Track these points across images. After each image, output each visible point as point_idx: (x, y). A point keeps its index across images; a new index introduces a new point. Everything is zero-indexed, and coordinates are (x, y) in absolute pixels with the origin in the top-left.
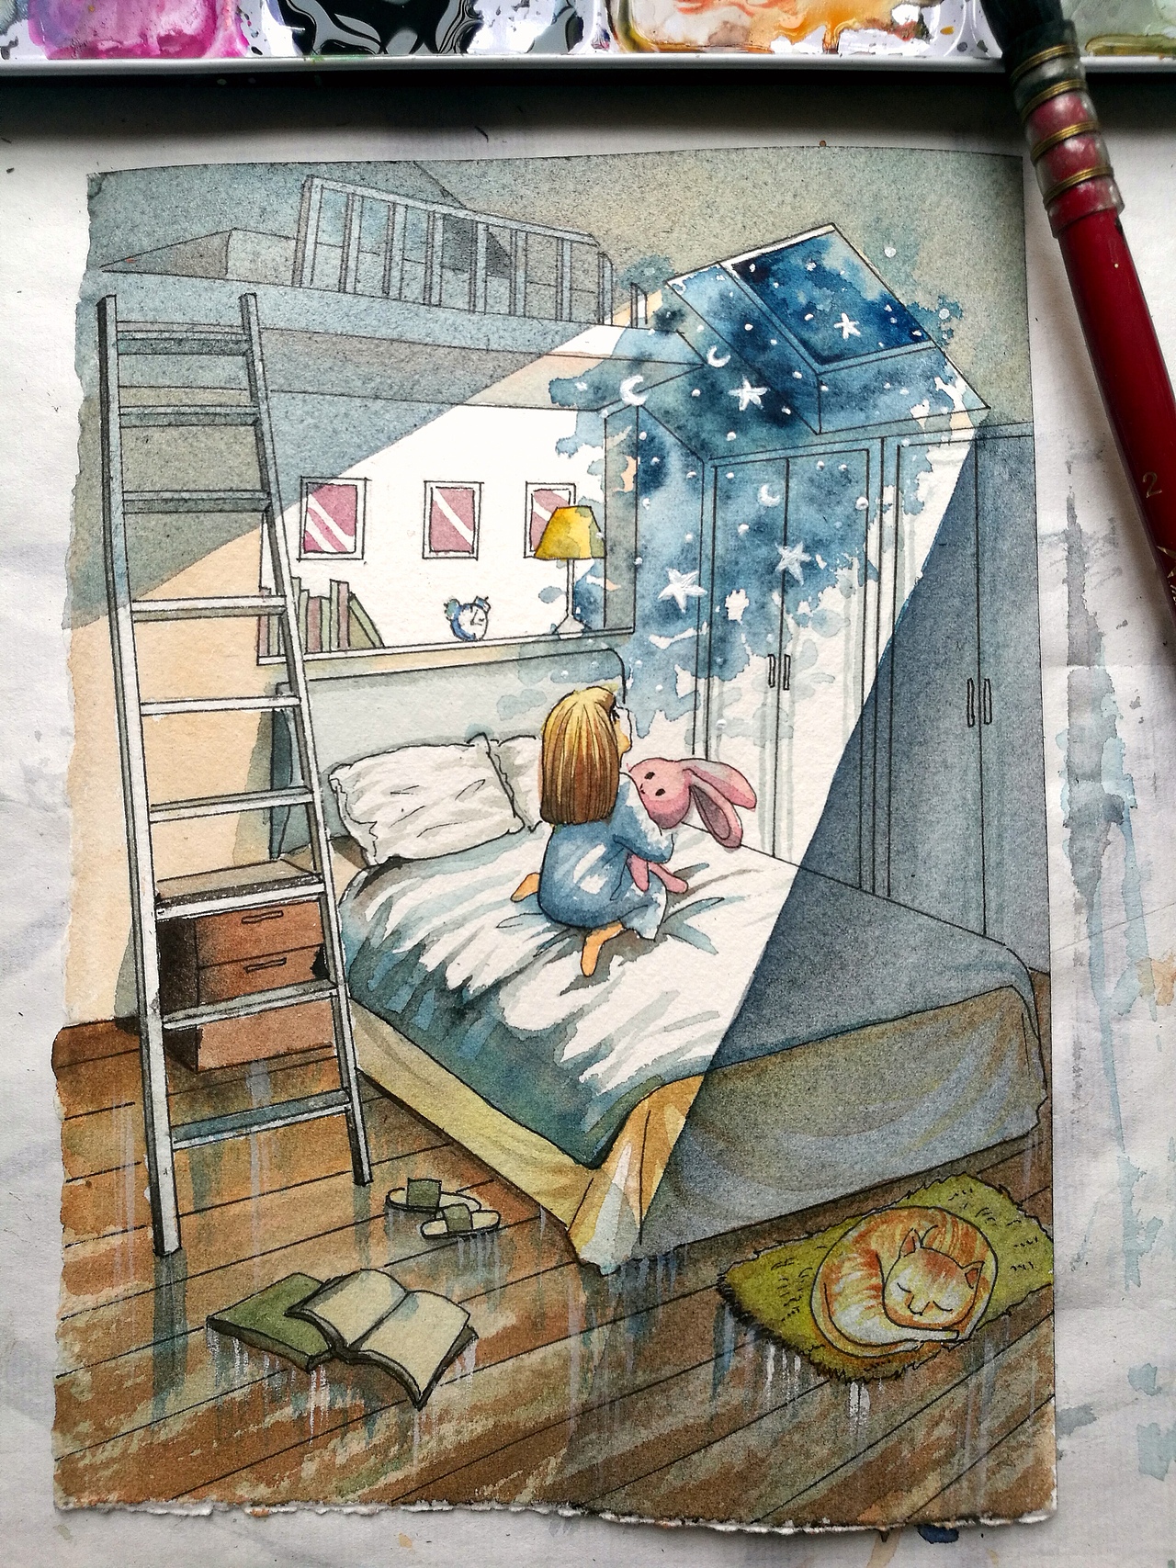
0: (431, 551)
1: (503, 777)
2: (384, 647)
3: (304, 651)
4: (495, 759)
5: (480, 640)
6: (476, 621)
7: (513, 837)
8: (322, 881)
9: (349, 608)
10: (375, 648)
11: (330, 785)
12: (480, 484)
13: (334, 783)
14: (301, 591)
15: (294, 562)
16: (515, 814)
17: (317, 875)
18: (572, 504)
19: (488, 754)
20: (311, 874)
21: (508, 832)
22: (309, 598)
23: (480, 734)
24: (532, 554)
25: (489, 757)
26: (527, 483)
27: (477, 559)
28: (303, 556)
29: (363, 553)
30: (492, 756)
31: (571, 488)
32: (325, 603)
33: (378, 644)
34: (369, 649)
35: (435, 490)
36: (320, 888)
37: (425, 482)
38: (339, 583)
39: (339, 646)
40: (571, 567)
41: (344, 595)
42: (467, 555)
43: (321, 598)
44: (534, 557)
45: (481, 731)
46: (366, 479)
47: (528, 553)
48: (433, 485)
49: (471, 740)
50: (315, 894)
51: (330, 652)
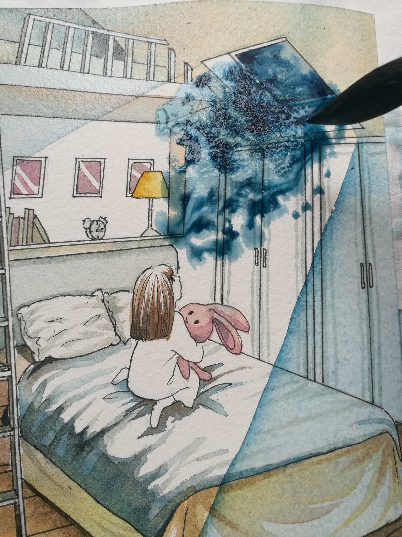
0: (77, 193)
1: (110, 313)
2: (50, 243)
3: (9, 245)
4: (106, 303)
5: (101, 239)
6: (99, 229)
7: (114, 347)
8: (10, 370)
9: (33, 222)
10: (45, 243)
11: (18, 316)
12: (105, 159)
13: (20, 316)
14: (10, 214)
15: (7, 200)
16: (116, 334)
17: (8, 366)
18: (152, 170)
19: (103, 300)
20: (5, 365)
21: (112, 345)
22: (14, 218)
23: (98, 290)
24: (130, 195)
25: (103, 302)
26: (129, 159)
27: (101, 197)
28: (12, 196)
29: (42, 194)
30: (105, 301)
31: (152, 162)
32: (22, 220)
33: (47, 241)
34: (42, 244)
35: (81, 162)
36: (8, 373)
37: (76, 158)
38: (29, 210)
39: (27, 242)
40: (151, 202)
41: (31, 216)
42: (96, 195)
43: (20, 217)
44: (132, 196)
45: (99, 288)
46: (46, 158)
47: (128, 195)
48: (80, 160)
49: (93, 293)
50: (6, 377)
51: (22, 245)
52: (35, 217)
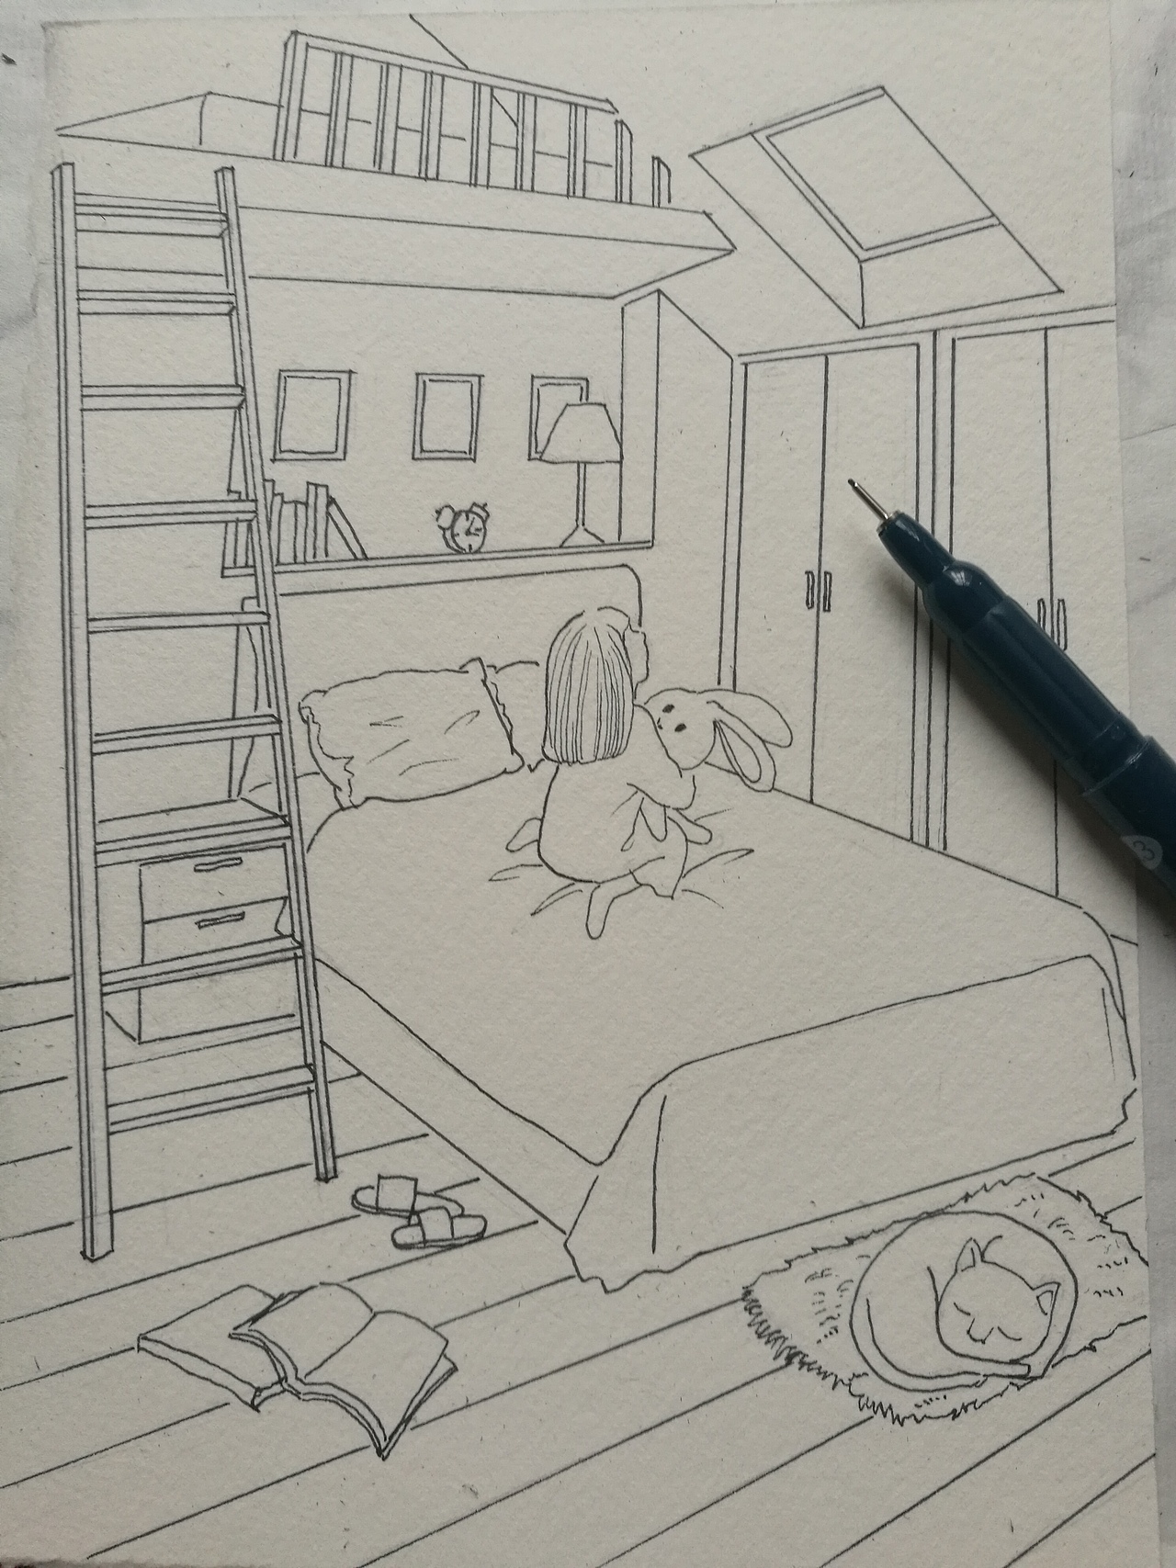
0: (422, 450)
1: (500, 709)
2: (366, 558)
3: (275, 562)
4: (492, 688)
7: (510, 777)
8: (288, 824)
9: (328, 514)
10: (356, 559)
11: (301, 714)
12: (480, 377)
13: (306, 712)
14: (274, 495)
15: (267, 463)
16: (513, 750)
17: (283, 817)
18: (584, 401)
19: (484, 682)
20: (276, 816)
21: (505, 772)
22: (283, 502)
23: (473, 660)
24: (538, 456)
25: (485, 685)
26: (533, 376)
27: (474, 460)
28: (278, 456)
29: (345, 453)
30: (488, 683)
31: (584, 384)
32: (301, 508)
33: (359, 555)
34: (350, 560)
35: (428, 382)
36: (285, 832)
37: (418, 374)
38: (316, 486)
39: (314, 556)
40: (582, 473)
41: (322, 501)
42: (464, 455)
43: (296, 502)
44: (540, 459)
45: (475, 656)
46: (351, 372)
47: (533, 455)
48: (426, 378)
49: (464, 666)
50: (280, 838)
51: (305, 562)
52: (331, 501)
